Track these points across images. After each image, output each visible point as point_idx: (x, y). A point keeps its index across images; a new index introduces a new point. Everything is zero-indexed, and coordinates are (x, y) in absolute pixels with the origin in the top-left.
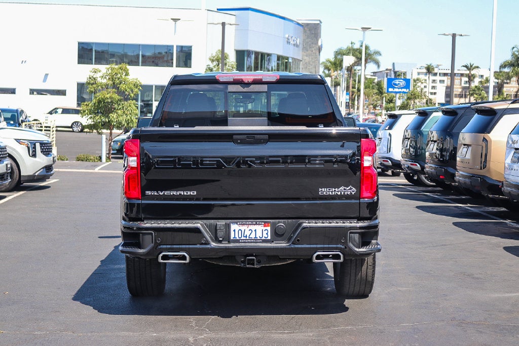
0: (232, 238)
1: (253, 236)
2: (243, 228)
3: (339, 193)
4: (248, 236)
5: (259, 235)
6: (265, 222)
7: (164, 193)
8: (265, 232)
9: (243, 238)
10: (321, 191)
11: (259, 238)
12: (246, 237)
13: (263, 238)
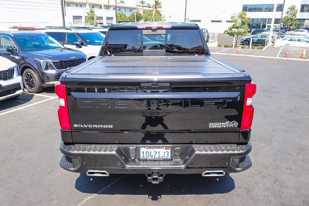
0: (141, 157)
1: (157, 156)
2: (149, 150)
3: (225, 127)
4: (153, 156)
5: (162, 155)
6: (166, 147)
7: (88, 126)
8: (166, 154)
9: (149, 157)
10: (211, 125)
11: (161, 157)
12: (152, 156)
13: (165, 157)
